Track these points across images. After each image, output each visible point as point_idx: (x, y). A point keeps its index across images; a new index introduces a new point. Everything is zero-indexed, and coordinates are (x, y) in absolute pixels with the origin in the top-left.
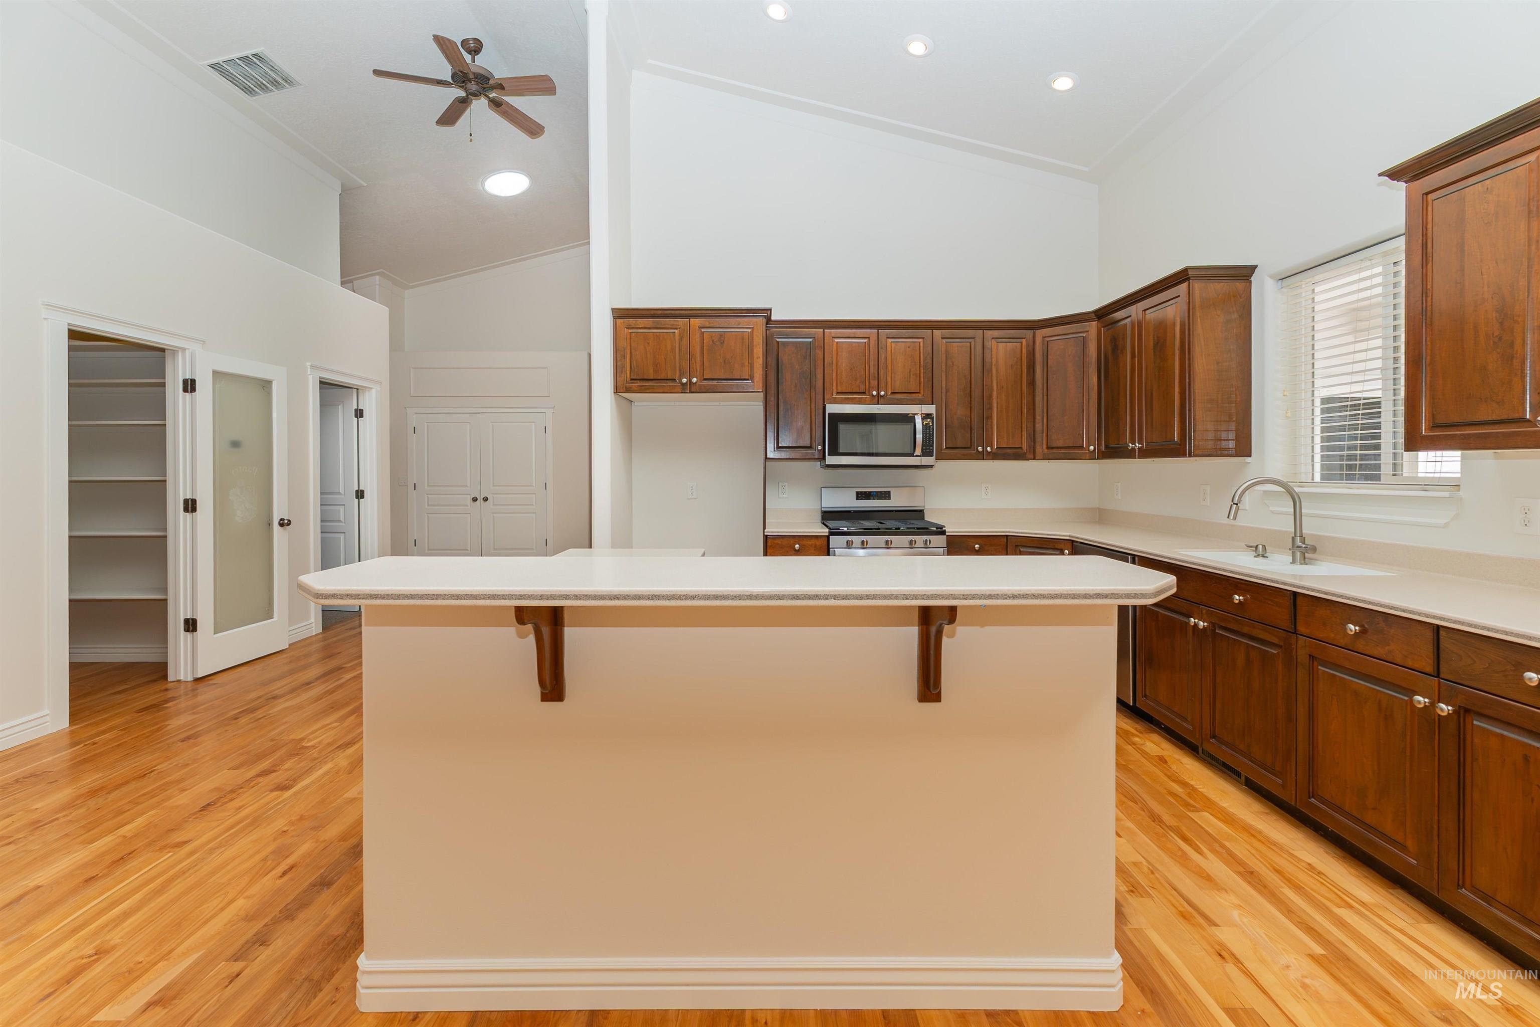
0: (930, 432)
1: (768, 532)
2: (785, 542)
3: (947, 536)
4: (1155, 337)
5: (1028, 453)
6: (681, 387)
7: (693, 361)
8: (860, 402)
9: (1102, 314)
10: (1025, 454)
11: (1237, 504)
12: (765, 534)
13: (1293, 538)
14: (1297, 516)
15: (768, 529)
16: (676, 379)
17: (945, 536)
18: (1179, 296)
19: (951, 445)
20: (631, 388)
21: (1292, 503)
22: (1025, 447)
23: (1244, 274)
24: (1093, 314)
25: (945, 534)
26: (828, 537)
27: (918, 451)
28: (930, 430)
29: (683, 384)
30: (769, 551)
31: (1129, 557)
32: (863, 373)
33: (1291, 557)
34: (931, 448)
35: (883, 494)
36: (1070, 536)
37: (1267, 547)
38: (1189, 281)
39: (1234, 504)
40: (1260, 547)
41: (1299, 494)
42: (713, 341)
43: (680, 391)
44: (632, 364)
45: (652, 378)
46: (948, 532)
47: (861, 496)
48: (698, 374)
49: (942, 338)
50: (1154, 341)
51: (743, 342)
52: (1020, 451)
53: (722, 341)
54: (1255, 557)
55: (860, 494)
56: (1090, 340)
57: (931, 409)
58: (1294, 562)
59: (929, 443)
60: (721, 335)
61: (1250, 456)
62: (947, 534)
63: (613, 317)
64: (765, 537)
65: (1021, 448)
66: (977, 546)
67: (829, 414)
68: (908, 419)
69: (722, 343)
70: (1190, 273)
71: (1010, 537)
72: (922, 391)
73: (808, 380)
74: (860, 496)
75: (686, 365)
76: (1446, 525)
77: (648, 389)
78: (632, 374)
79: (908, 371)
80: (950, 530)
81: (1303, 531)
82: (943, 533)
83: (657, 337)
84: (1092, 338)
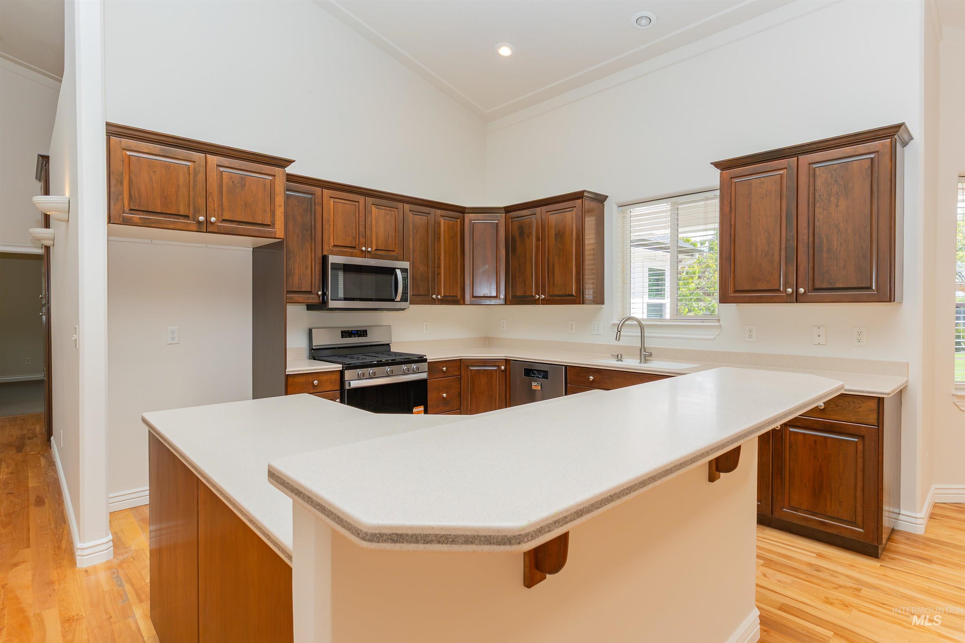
0: (405, 282)
1: (289, 372)
2: (302, 380)
3: (428, 362)
4: (557, 229)
5: (461, 299)
6: (196, 225)
7: (210, 200)
8: (352, 255)
9: (508, 210)
10: (459, 300)
11: (620, 332)
12: (287, 373)
13: (640, 349)
14: (642, 337)
15: (289, 368)
16: (190, 217)
17: (427, 363)
18: (576, 207)
19: (415, 294)
20: (131, 219)
21: (640, 330)
22: (459, 298)
23: (601, 199)
24: (503, 209)
25: (427, 362)
26: (342, 373)
27: (398, 298)
28: (405, 281)
29: (199, 222)
30: (289, 389)
31: (564, 367)
32: (354, 232)
33: (640, 360)
34: (406, 295)
35: (362, 332)
36: (505, 357)
37: (622, 356)
38: (582, 199)
39: (619, 331)
40: (619, 355)
41: (644, 325)
42: (233, 182)
43: (196, 230)
44: (133, 194)
45: (159, 211)
46: (429, 360)
47: (346, 334)
48: (216, 214)
49: (410, 211)
50: (555, 232)
51: (265, 189)
52: (456, 298)
53: (243, 184)
54: (617, 361)
55: (344, 333)
56: (501, 226)
57: (406, 265)
58: (640, 362)
59: (405, 292)
60: (242, 178)
61: (604, 304)
62: (428, 361)
63: (106, 132)
64: (286, 377)
65: (457, 296)
66: (444, 369)
67: (332, 264)
68: (391, 271)
69: (242, 186)
70: (585, 194)
71: (462, 360)
72: (396, 251)
73: (309, 232)
74: (344, 334)
75: (201, 202)
76: (714, 339)
77: (153, 223)
78: (131, 203)
79: (388, 233)
80: (431, 357)
81: (645, 346)
82: (425, 360)
83: (167, 167)
84: (502, 225)
